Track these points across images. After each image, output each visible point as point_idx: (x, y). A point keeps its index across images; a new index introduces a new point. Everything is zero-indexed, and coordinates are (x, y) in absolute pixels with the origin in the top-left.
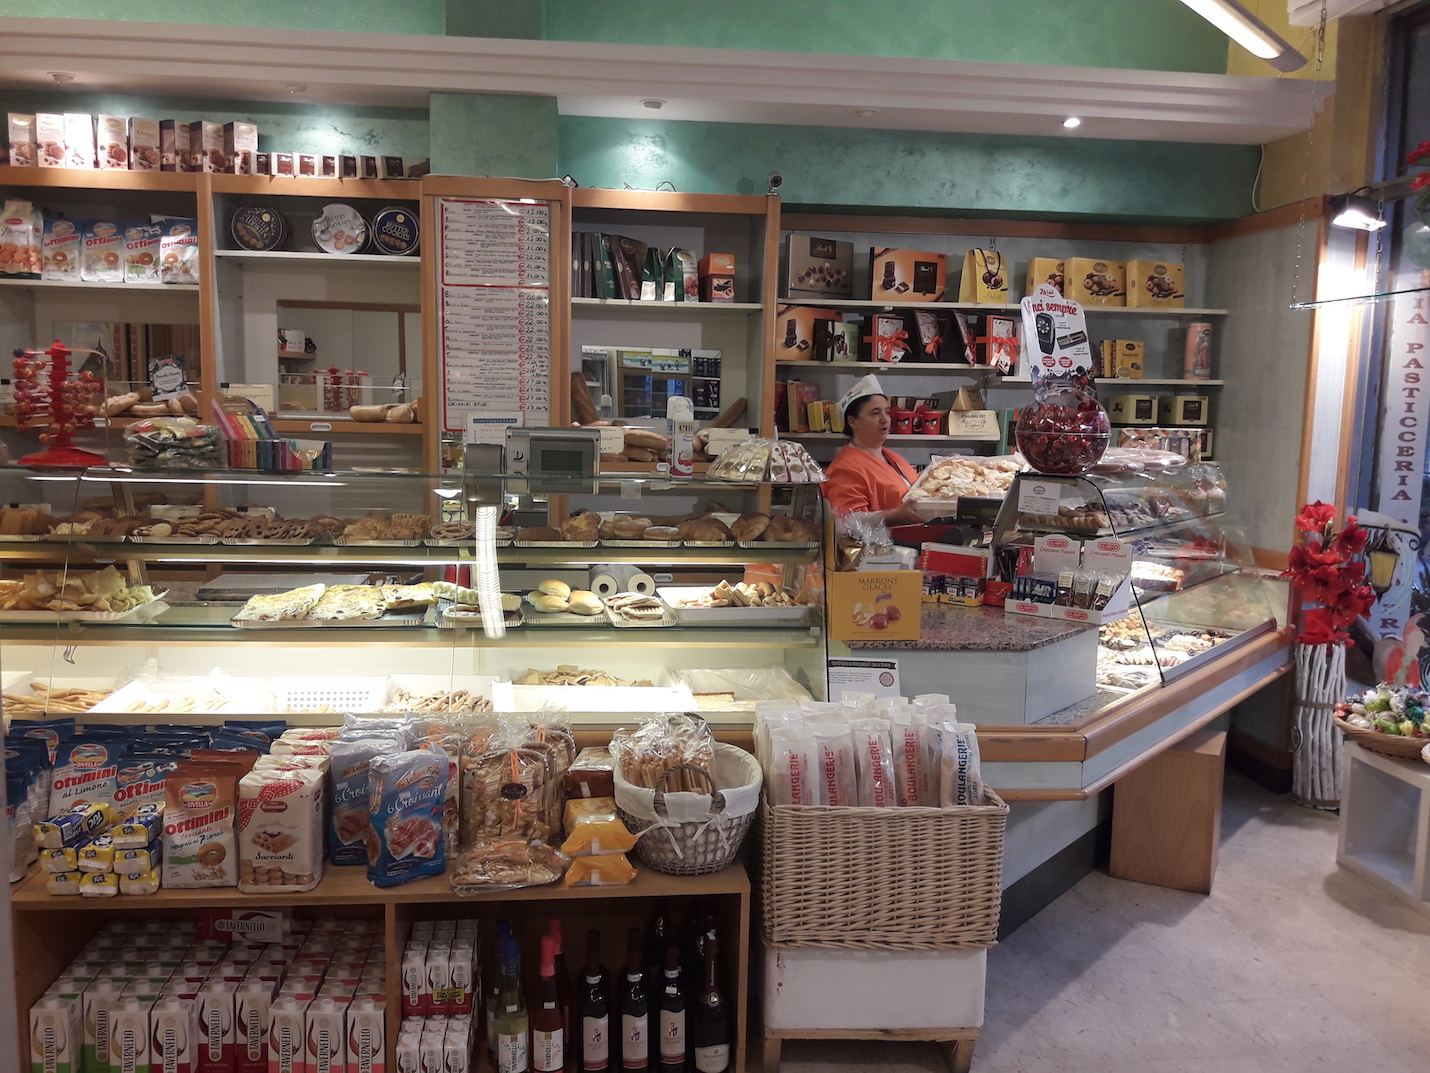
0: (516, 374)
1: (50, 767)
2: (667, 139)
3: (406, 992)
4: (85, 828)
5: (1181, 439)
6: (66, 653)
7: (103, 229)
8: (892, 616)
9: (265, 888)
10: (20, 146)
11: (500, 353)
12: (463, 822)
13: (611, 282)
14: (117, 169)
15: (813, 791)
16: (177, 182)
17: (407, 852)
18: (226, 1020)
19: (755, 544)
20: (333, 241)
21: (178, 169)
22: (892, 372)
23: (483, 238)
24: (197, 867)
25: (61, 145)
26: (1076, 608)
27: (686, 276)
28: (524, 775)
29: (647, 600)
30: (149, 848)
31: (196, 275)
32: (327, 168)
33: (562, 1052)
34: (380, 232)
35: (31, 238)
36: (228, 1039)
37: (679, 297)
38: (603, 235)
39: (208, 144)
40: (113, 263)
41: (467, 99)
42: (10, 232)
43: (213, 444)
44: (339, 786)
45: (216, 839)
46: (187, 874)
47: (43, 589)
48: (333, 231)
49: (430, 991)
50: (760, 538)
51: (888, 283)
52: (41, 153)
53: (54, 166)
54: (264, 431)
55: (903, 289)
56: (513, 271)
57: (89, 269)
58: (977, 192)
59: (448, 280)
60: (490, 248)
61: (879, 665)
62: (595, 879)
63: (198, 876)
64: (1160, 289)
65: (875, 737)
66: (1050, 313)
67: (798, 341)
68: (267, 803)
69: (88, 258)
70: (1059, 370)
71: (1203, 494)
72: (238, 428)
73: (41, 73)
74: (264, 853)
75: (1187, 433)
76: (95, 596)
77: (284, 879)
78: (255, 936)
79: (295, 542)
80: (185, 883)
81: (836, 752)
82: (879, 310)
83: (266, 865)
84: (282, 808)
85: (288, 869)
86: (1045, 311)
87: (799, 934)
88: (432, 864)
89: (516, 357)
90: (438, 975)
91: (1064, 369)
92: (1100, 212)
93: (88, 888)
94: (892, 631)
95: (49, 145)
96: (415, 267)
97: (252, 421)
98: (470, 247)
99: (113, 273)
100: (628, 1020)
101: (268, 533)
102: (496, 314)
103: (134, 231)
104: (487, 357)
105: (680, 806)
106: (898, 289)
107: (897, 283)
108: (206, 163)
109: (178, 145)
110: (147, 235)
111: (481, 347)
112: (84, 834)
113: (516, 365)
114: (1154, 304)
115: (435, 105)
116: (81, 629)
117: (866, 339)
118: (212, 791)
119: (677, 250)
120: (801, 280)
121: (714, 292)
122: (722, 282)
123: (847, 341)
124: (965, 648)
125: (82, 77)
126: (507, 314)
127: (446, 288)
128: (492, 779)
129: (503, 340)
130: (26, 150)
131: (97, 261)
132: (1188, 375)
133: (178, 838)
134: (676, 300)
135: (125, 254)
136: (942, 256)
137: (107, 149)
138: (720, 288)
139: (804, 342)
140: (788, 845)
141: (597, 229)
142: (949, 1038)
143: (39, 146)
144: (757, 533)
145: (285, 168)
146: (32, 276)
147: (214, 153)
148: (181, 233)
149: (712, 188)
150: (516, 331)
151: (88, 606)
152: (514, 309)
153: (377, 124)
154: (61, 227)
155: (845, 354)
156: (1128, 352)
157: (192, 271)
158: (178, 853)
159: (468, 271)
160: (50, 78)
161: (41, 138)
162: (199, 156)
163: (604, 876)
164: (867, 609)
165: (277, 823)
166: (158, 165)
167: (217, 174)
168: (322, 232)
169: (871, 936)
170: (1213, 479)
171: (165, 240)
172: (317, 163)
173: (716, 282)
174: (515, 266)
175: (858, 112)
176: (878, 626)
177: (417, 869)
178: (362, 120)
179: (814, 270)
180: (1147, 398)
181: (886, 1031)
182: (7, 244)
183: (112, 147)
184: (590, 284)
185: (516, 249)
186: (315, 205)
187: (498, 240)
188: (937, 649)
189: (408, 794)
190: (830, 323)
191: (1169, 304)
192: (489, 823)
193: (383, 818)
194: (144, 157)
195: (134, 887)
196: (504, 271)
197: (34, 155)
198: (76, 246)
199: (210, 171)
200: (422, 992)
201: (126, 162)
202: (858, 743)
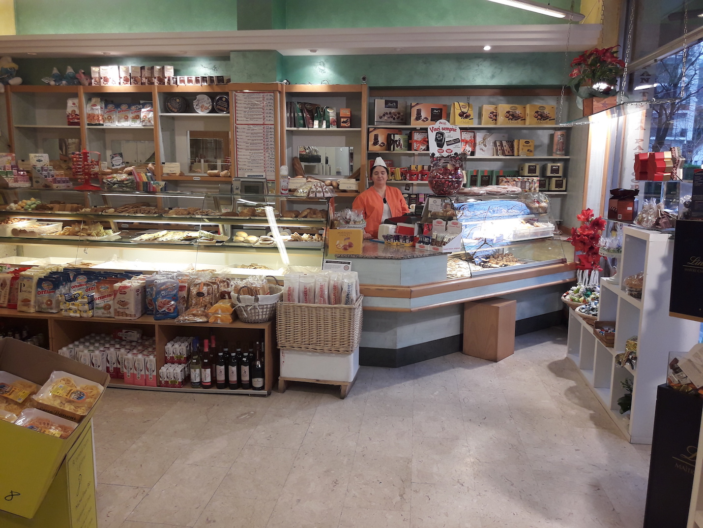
0: (262, 158)
1: (71, 281)
2: (325, 63)
3: (166, 355)
4: (73, 297)
5: (526, 182)
6: (85, 250)
7: (124, 107)
8: (350, 246)
9: (121, 318)
10: (95, 78)
11: (256, 150)
12: (187, 304)
13: (302, 121)
14: (127, 85)
15: (295, 299)
16: (145, 89)
17: (163, 310)
18: (114, 360)
19: (303, 219)
20: (200, 109)
21: (147, 84)
22: (420, 155)
23: (250, 106)
24: (103, 310)
25: (108, 77)
26: (435, 246)
27: (331, 118)
28: (205, 289)
29: (267, 238)
30: (89, 303)
31: (153, 123)
32: (197, 81)
33: (210, 377)
34: (217, 105)
35: (99, 111)
36: (115, 366)
37: (328, 126)
38: (298, 103)
39: (156, 75)
40: (126, 119)
41: (243, 53)
42: (93, 109)
43: (131, 183)
44: (147, 290)
45: (108, 303)
46: (100, 313)
47: (77, 229)
48: (200, 105)
49: (173, 355)
50: (305, 217)
51: (418, 117)
52: (102, 81)
53: (106, 85)
54: (150, 179)
55: (425, 120)
56: (261, 118)
57: (119, 121)
58: (454, 78)
59: (237, 122)
60: (253, 110)
61: (345, 263)
62: (219, 321)
63: (103, 313)
64: (542, 116)
65: (323, 284)
66: (444, 131)
67: (380, 143)
68: (121, 291)
69: (119, 117)
70: (445, 154)
71: (537, 205)
72: (140, 178)
73: (99, 52)
74: (121, 307)
75: (528, 179)
76: (91, 231)
77: (127, 315)
78: (129, 338)
79: (151, 215)
80: (99, 314)
81: (308, 288)
82: (415, 129)
83: (121, 311)
84: (125, 293)
85: (127, 312)
86: (441, 131)
87: (287, 344)
88: (172, 315)
89: (263, 151)
90: (176, 351)
91: (448, 154)
92: (509, 84)
93: (72, 314)
94: (350, 251)
95: (105, 78)
96: (228, 117)
97: (146, 175)
98: (245, 110)
99: (126, 122)
100: (230, 367)
101: (143, 212)
102: (255, 135)
103: (134, 107)
104: (252, 151)
105: (244, 299)
106: (423, 120)
107: (422, 118)
108: (156, 81)
109: (146, 75)
110: (138, 108)
111: (250, 148)
112: (73, 299)
113: (263, 154)
114: (537, 123)
115: (232, 55)
116: (88, 242)
117: (410, 141)
118: (108, 288)
119: (327, 108)
120: (381, 118)
121: (342, 124)
122: (345, 120)
123: (401, 142)
124: (376, 258)
125: (113, 53)
126: (259, 135)
127: (237, 126)
128: (194, 291)
129: (258, 145)
130: (97, 79)
131: (121, 119)
132: (554, 154)
133: (97, 302)
134: (327, 127)
135: (131, 115)
136: (445, 106)
137: (123, 78)
138: (344, 122)
139: (382, 143)
140: (283, 315)
141: (295, 100)
142: (338, 384)
143: (101, 78)
144: (304, 215)
145: (182, 81)
146: (100, 125)
147: (158, 77)
148: (148, 107)
149: (342, 81)
150: (262, 141)
151: (89, 235)
152: (261, 133)
153: (218, 63)
154: (110, 106)
155: (401, 147)
156: (526, 144)
157: (151, 121)
158: (98, 306)
159: (245, 119)
160: (103, 53)
161: (102, 75)
162: (153, 79)
163: (222, 321)
164: (341, 243)
165: (123, 298)
166: (140, 83)
167: (160, 85)
168: (196, 105)
169: (310, 346)
170: (542, 199)
171: (143, 110)
172: (194, 79)
173: (342, 120)
174: (262, 116)
175: (395, 49)
176: (345, 249)
177: (166, 315)
178: (212, 62)
179: (387, 113)
180: (534, 164)
181: (317, 380)
182: (92, 114)
183: (124, 77)
184: (293, 122)
185: (262, 110)
186: (194, 95)
187: (255, 107)
188: (366, 258)
189: (164, 292)
190: (392, 135)
191: (547, 123)
192: (193, 304)
193: (156, 299)
194: (135, 80)
195: (85, 315)
196: (257, 118)
197: (100, 81)
198: (115, 113)
199: (157, 84)
200: (171, 355)
201: (129, 82)
202: (317, 285)
